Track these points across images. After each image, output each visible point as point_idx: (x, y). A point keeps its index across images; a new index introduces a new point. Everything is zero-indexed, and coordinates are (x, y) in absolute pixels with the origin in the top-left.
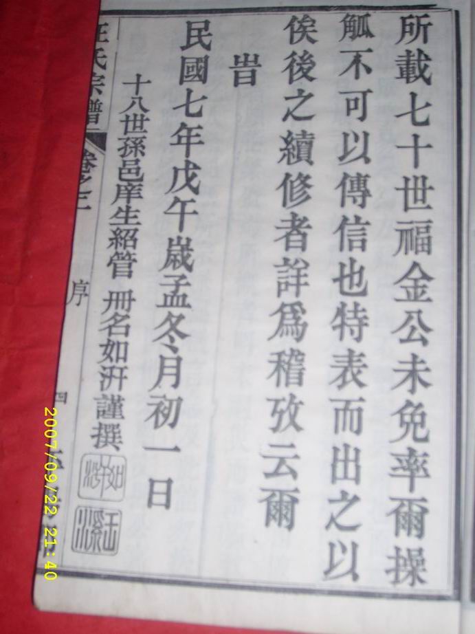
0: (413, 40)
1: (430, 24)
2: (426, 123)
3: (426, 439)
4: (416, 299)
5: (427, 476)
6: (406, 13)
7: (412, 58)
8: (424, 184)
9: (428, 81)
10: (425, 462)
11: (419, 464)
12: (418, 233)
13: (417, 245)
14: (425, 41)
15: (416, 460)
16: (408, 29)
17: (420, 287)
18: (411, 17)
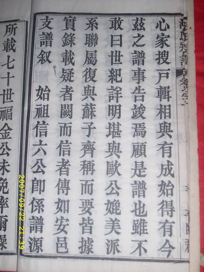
0: (10, 35)
1: (17, 27)
2: (13, 67)
3: (7, 193)
4: (5, 138)
5: (8, 207)
6: (8, 24)
7: (9, 42)
8: (11, 92)
9: (14, 51)
10: (7, 201)
11: (4, 202)
12: (8, 112)
13: (7, 116)
14: (14, 35)
15: (4, 201)
16: (8, 30)
17: (7, 133)
18: (10, 25)
